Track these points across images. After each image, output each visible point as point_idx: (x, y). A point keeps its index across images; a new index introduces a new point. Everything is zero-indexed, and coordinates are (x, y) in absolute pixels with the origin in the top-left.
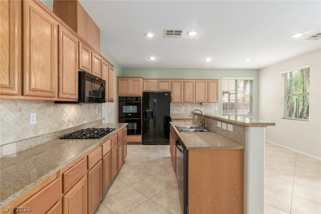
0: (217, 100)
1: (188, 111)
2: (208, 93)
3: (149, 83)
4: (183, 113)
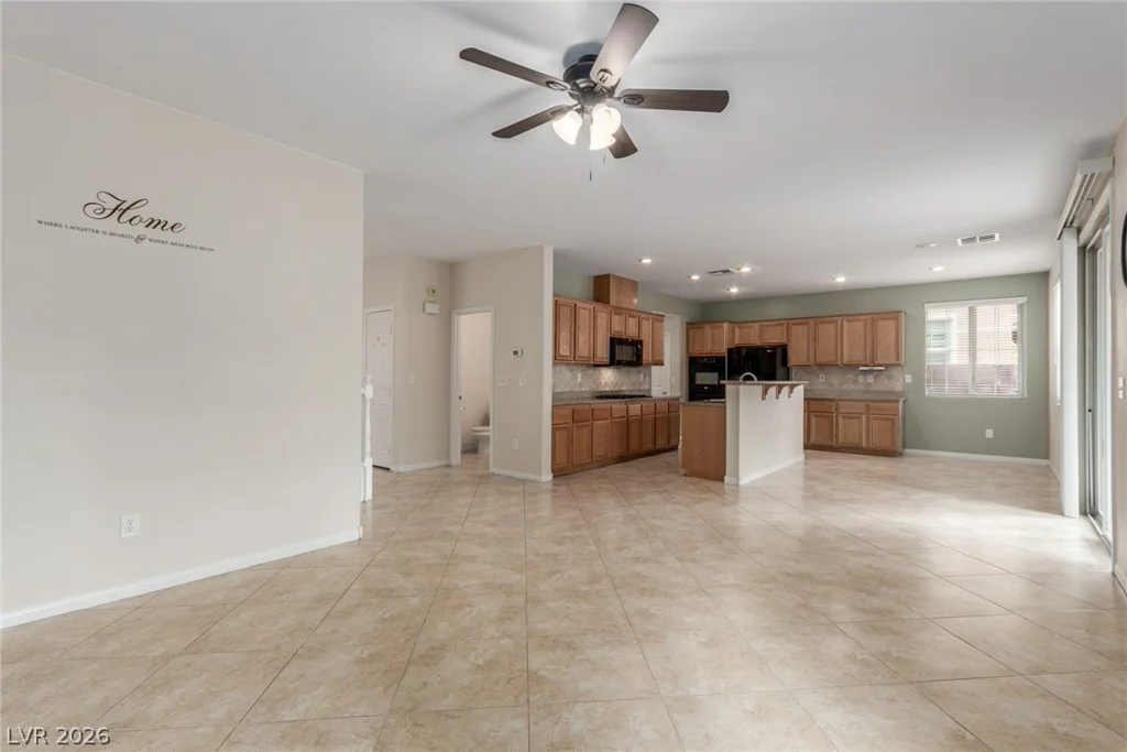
0: (898, 359)
1: (832, 385)
2: (874, 343)
3: (744, 330)
4: (821, 387)
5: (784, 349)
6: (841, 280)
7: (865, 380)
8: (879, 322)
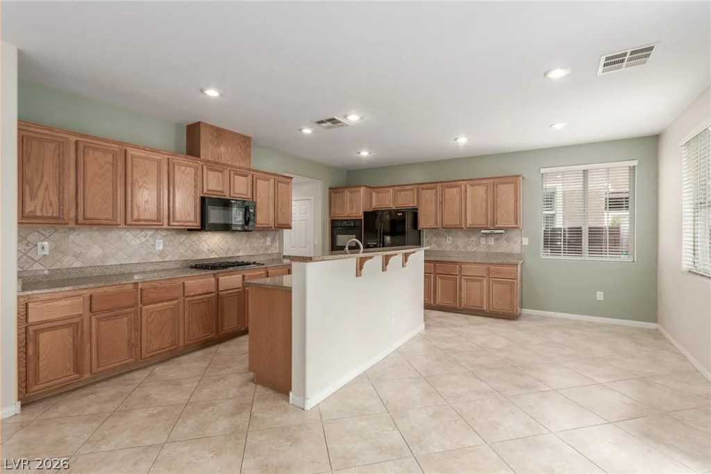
0: (516, 222)
1: (458, 247)
2: (495, 206)
3: (380, 195)
4: (448, 249)
5: (415, 214)
6: (462, 140)
7: (487, 242)
8: (499, 186)
